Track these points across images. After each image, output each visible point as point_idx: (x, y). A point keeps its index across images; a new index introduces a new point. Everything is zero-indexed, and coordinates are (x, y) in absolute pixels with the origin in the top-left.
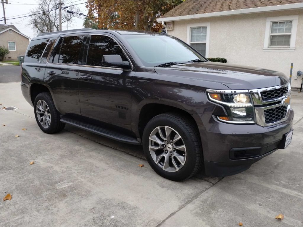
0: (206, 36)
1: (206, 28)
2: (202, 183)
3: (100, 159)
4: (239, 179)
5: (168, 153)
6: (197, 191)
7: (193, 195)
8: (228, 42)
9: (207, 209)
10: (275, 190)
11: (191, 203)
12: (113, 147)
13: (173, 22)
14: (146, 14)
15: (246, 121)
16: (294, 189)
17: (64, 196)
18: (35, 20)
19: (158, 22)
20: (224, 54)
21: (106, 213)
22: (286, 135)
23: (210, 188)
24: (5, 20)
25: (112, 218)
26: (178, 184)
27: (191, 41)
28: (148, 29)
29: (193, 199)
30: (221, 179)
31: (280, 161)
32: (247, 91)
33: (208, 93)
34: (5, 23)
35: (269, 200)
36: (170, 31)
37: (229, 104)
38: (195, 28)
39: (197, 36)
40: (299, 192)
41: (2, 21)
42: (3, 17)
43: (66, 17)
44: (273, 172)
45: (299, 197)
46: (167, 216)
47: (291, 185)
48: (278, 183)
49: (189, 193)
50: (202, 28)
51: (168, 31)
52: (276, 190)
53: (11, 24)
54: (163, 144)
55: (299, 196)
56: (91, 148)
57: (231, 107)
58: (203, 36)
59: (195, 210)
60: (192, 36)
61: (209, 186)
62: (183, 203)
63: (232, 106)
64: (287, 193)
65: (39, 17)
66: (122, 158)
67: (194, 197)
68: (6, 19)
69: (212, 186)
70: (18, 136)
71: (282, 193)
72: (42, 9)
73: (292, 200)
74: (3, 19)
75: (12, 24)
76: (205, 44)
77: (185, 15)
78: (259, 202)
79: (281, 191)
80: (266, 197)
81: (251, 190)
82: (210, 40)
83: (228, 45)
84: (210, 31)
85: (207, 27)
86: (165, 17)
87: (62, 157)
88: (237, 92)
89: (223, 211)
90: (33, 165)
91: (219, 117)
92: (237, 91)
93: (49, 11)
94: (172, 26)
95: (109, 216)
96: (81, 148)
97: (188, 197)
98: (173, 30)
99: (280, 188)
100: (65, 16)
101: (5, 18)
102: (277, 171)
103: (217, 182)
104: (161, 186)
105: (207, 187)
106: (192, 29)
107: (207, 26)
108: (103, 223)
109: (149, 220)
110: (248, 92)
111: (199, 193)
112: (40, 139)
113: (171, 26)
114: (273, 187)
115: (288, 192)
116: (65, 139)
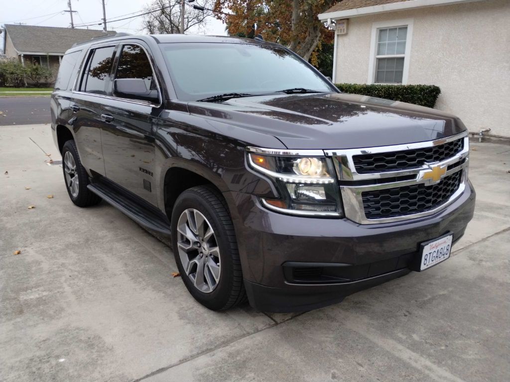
0: (405, 43)
1: (406, 28)
2: (257, 318)
3: (122, 255)
4: (333, 319)
5: (203, 257)
6: (237, 331)
7: (222, 340)
8: (445, 54)
9: (227, 370)
10: (387, 351)
11: (208, 354)
12: (158, 238)
13: (348, 19)
14: (303, 7)
15: (325, 211)
16: (429, 355)
17: (21, 312)
18: (149, 22)
19: (320, 20)
20: (436, 77)
21: (57, 352)
22: (422, 244)
23: (265, 329)
24: (105, 23)
25: (61, 362)
26: (212, 316)
27: (378, 54)
28: (313, 32)
29: (217, 347)
30: (297, 316)
31: (442, 293)
32: (320, 153)
33: (249, 154)
34: (105, 28)
35: (361, 368)
36: (342, 35)
37: (284, 177)
38: (396, 29)
39: (388, 44)
40: (434, 362)
41: (101, 24)
42: (103, 18)
43: (197, 17)
44: (410, 313)
45: (427, 372)
46: (149, 372)
47: (428, 346)
48: (404, 337)
49: (220, 334)
50: (399, 28)
51: (338, 35)
52: (389, 350)
53: (112, 30)
54: (196, 240)
55: (430, 370)
56: (123, 236)
57: (288, 182)
58: (398, 43)
59: (204, 369)
60: (379, 45)
61: (266, 325)
62: (195, 353)
63: (291, 181)
64: (408, 360)
65: (156, 18)
66: (156, 257)
67: (223, 343)
68: (107, 21)
69: (271, 327)
70: (32, 207)
71: (398, 360)
72: (160, 4)
73: (408, 376)
74: (103, 21)
75: (114, 30)
76: (403, 59)
77: (369, 6)
78: (335, 371)
79: (397, 354)
80: (357, 363)
81: (338, 345)
82: (411, 51)
83: (446, 61)
84: (413, 35)
85: (408, 27)
86: (335, 10)
87: (69, 246)
88: (300, 154)
89: (254, 379)
90: (17, 256)
91: (266, 200)
92: (301, 152)
93: (170, 7)
94: (345, 28)
95: (58, 357)
96: (108, 234)
97: (212, 342)
98: (346, 34)
99: (400, 347)
100: (195, 15)
101: (105, 19)
102: (420, 312)
103: (286, 319)
104: (179, 316)
105: (261, 326)
106: (382, 31)
107: (407, 25)
108: (39, 369)
109: (112, 375)
110: (323, 155)
111: (236, 337)
112: (61, 214)
113: (343, 27)
114: (387, 344)
115: (410, 359)
116: (95, 218)
